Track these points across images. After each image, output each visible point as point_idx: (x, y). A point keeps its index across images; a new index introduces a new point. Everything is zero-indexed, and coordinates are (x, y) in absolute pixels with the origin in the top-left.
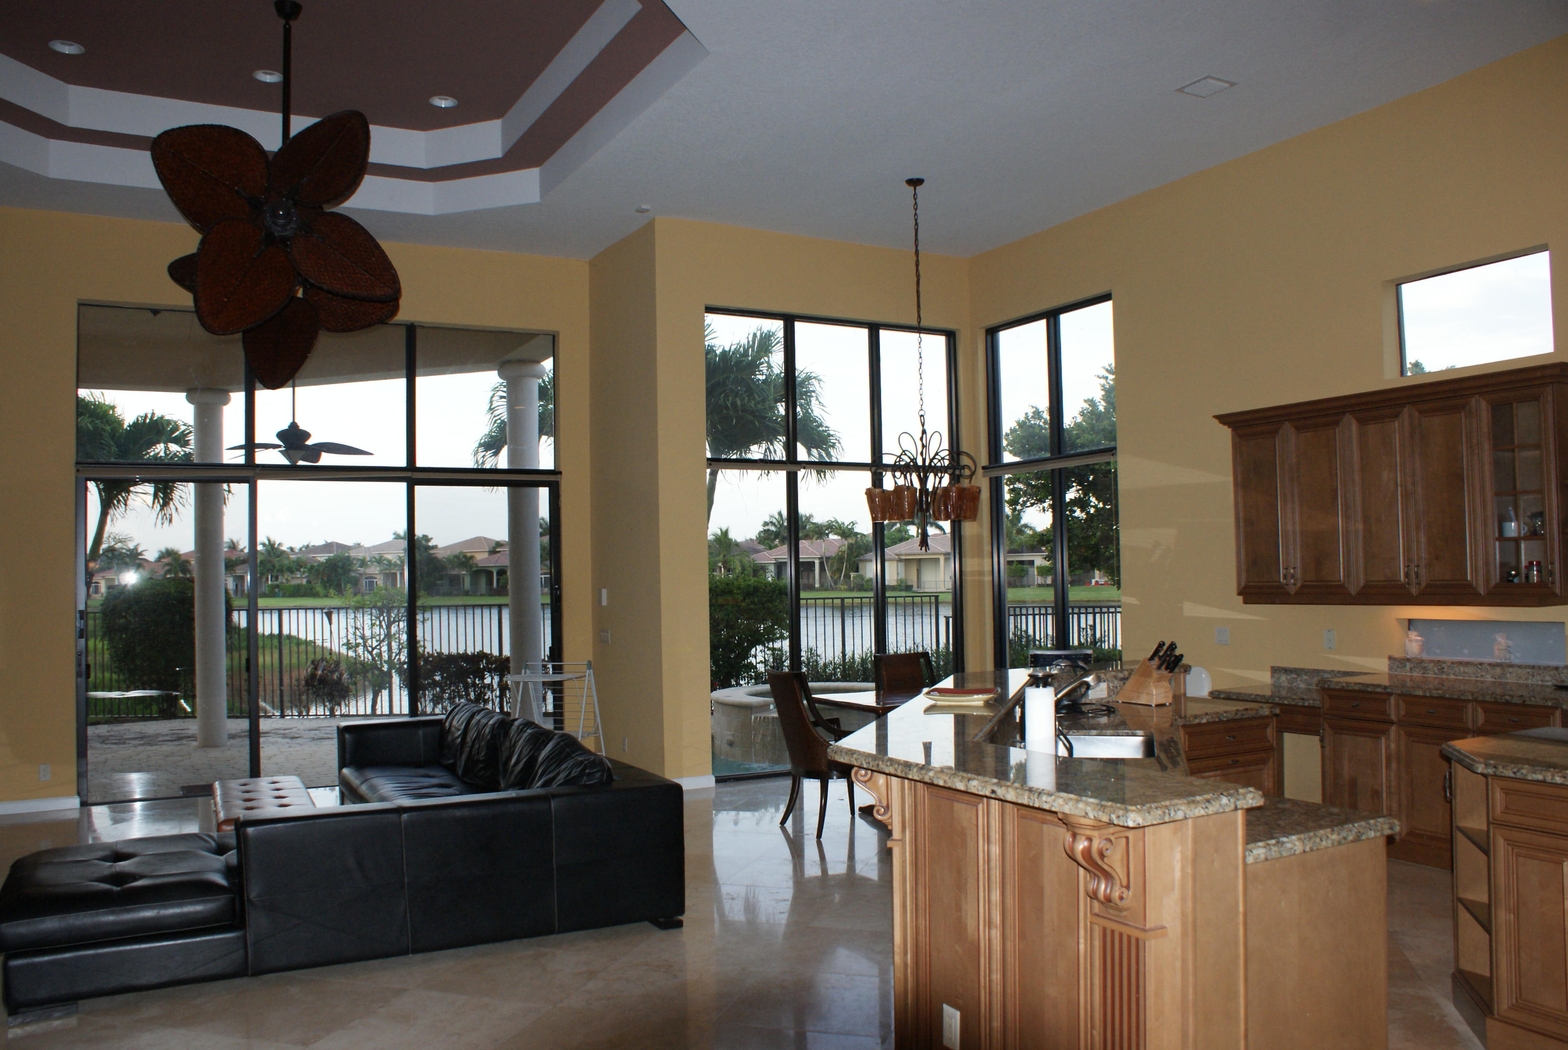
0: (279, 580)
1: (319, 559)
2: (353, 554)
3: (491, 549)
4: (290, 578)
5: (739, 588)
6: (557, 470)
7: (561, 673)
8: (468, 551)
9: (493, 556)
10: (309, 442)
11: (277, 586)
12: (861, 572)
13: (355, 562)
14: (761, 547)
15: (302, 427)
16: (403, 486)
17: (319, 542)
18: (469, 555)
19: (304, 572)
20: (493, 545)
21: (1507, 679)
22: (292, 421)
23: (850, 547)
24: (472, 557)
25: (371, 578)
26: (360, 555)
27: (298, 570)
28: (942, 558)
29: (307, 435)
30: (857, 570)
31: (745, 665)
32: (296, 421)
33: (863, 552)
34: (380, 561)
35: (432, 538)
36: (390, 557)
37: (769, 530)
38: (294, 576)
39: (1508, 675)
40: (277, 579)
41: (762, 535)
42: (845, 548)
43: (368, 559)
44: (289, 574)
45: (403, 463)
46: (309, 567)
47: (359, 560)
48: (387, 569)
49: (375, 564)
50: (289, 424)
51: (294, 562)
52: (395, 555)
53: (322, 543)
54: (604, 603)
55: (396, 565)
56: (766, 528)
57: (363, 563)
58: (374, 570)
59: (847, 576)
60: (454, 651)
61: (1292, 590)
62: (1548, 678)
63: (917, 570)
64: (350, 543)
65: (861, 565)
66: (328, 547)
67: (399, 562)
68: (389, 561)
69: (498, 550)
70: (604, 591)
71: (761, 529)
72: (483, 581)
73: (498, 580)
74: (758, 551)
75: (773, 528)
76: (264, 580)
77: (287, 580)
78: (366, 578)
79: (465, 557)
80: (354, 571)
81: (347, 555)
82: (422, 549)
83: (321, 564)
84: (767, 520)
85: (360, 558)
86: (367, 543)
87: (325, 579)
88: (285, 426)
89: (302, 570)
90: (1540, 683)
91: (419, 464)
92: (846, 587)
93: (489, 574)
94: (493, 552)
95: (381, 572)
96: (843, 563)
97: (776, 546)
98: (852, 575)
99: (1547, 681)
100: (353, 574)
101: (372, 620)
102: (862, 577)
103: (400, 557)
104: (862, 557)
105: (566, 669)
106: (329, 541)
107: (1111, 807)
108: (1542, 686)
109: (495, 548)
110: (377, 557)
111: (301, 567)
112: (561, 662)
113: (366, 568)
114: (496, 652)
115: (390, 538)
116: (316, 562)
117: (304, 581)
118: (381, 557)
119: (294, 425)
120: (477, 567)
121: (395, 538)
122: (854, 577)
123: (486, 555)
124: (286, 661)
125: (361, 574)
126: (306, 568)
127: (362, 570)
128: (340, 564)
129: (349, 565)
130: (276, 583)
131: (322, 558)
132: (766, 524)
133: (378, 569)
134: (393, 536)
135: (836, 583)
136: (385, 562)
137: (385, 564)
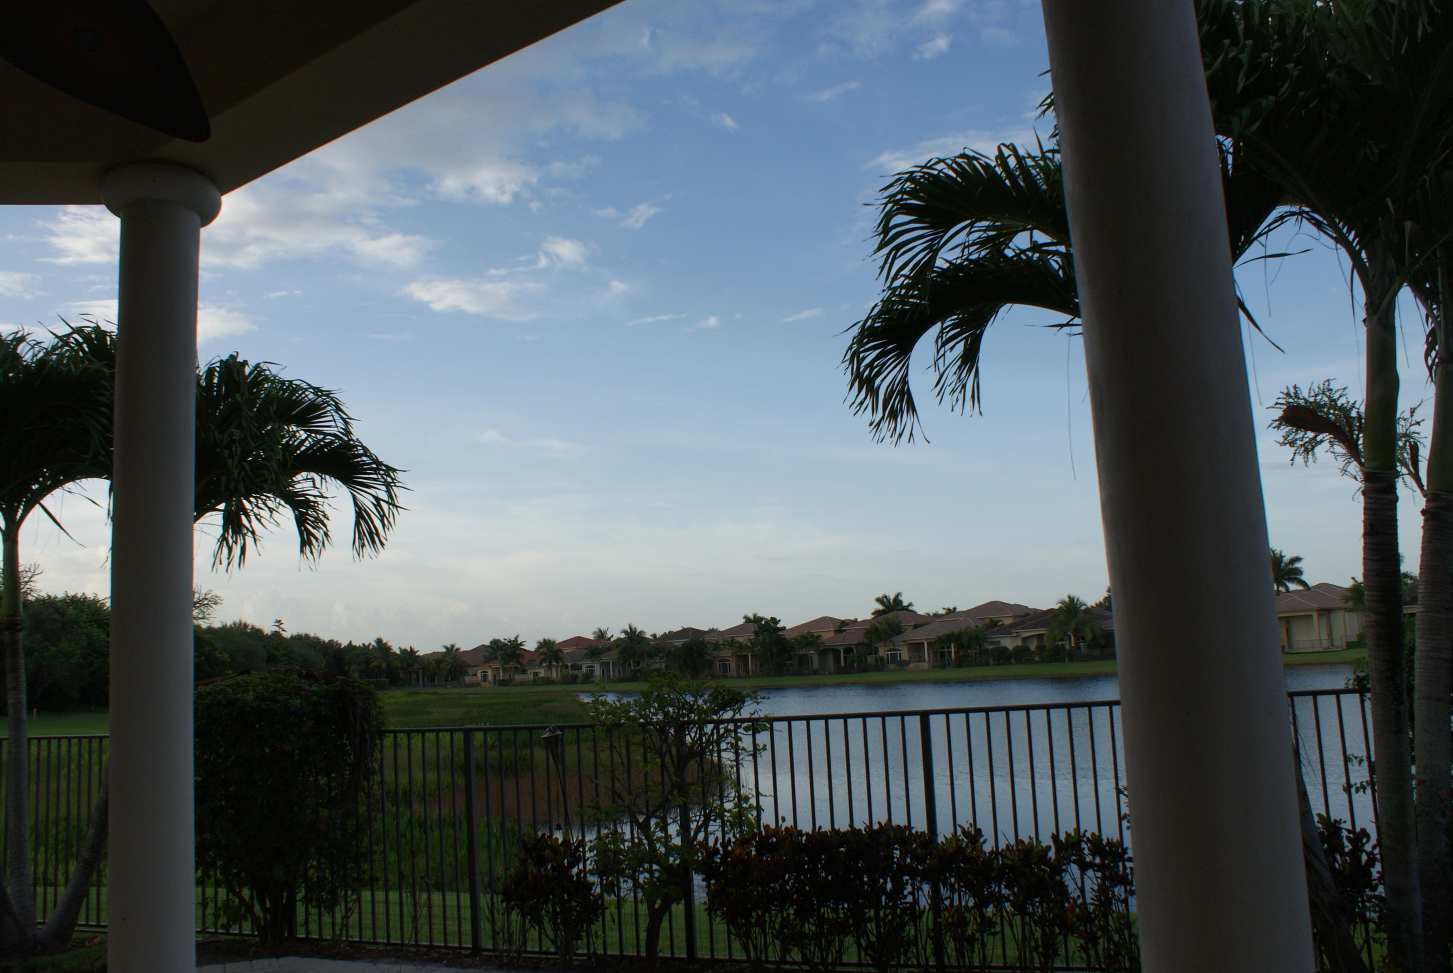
0: (641, 666)
1: (677, 644)
2: (707, 639)
3: (837, 628)
4: (649, 664)
8: (815, 631)
9: (840, 635)
11: (639, 671)
13: (708, 646)
17: (676, 628)
18: (816, 635)
19: (662, 657)
20: (839, 624)
24: (819, 636)
25: (724, 660)
26: (714, 639)
27: (657, 655)
34: (732, 643)
35: (780, 620)
36: (741, 640)
38: (653, 661)
40: (639, 663)
43: (721, 642)
44: (649, 659)
46: (666, 652)
47: (712, 644)
48: (739, 651)
49: (727, 647)
51: (655, 646)
52: (746, 638)
53: (681, 629)
55: (747, 647)
57: (716, 647)
58: (726, 653)
66: (685, 632)
67: (749, 644)
68: (741, 644)
69: (843, 629)
72: (829, 660)
73: (845, 658)
76: (627, 665)
77: (647, 664)
78: (720, 661)
79: (812, 636)
80: (709, 654)
81: (701, 639)
82: (772, 631)
83: (678, 649)
85: (714, 642)
86: (722, 628)
87: (682, 663)
89: (661, 655)
93: (835, 653)
94: (839, 631)
95: (733, 654)
100: (708, 658)
103: (750, 639)
106: (686, 627)
109: (840, 627)
110: (729, 640)
111: (660, 652)
113: (719, 652)
115: (741, 621)
116: (674, 647)
117: (663, 666)
118: (733, 641)
120: (826, 645)
121: (746, 622)
123: (832, 634)
125: (715, 657)
126: (663, 653)
127: (715, 653)
128: (695, 649)
129: (704, 649)
130: (637, 668)
131: (678, 643)
133: (732, 651)
134: (744, 620)
136: (737, 645)
137: (738, 647)
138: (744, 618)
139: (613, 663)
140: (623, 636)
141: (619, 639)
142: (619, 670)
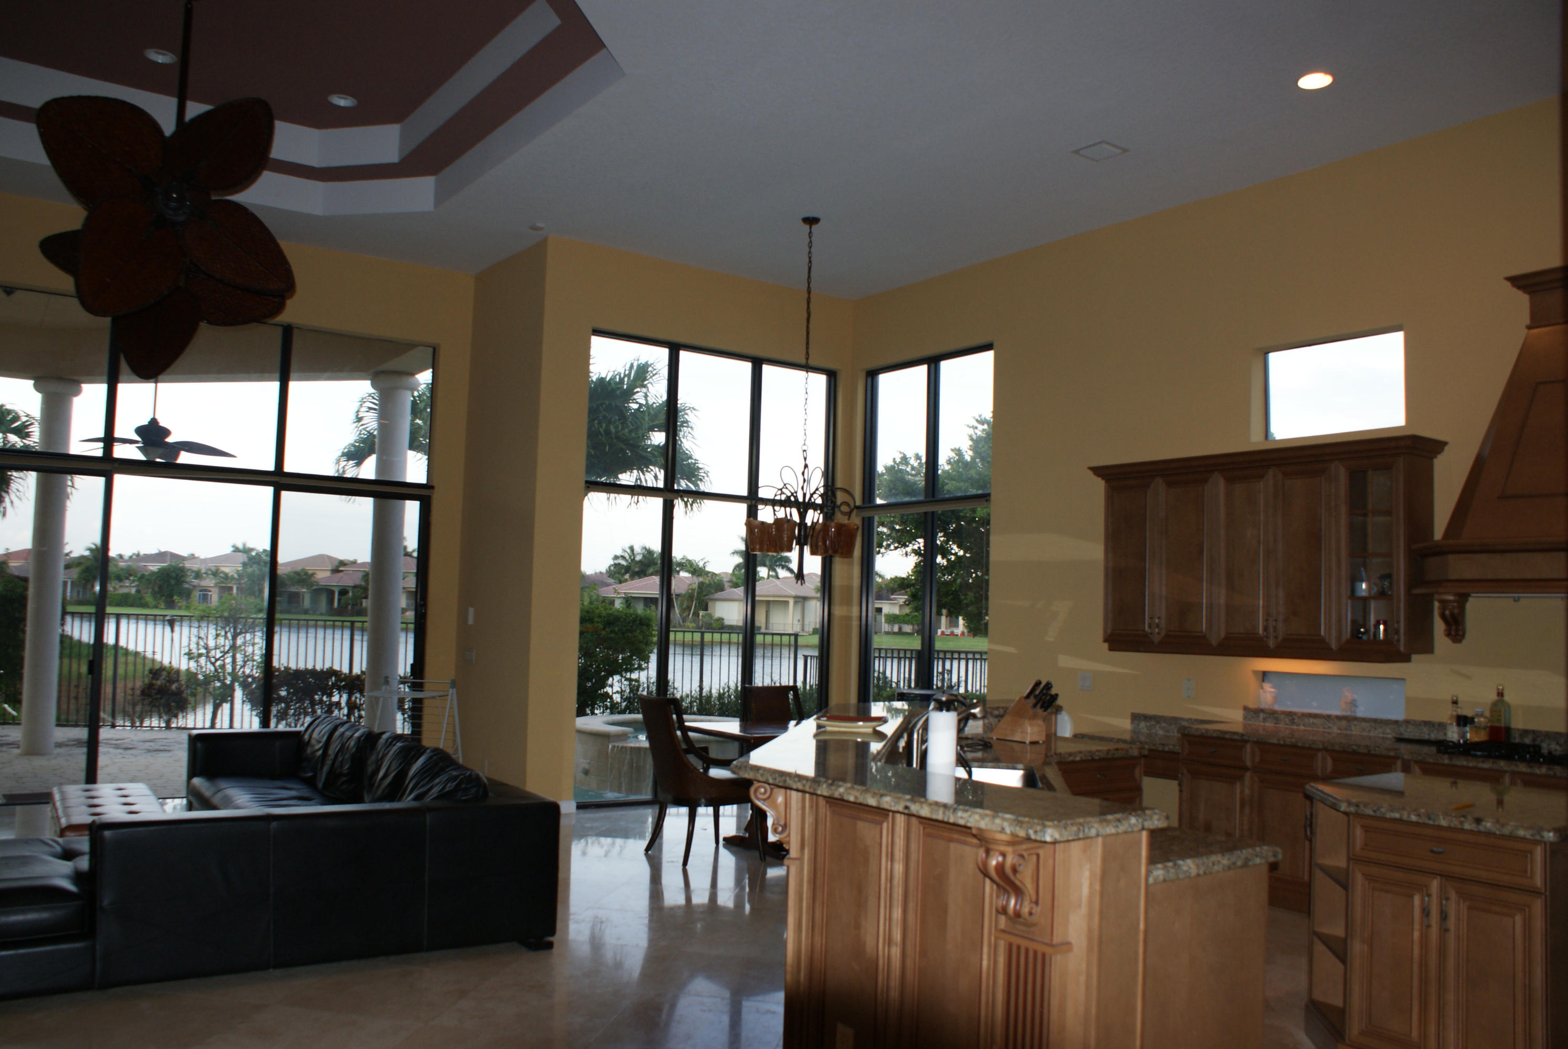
1: (151, 568)
2: (188, 565)
3: (334, 568)
4: (117, 587)
5: (600, 617)
6: (429, 484)
7: (422, 691)
8: (310, 568)
9: (337, 574)
10: (170, 440)
12: (709, 611)
13: (189, 574)
14: (611, 581)
15: (163, 423)
16: (269, 490)
18: (310, 572)
19: (134, 581)
20: (337, 564)
21: (1352, 731)
22: (152, 417)
23: (701, 585)
24: (313, 574)
25: (206, 590)
26: (195, 567)
27: (127, 578)
28: (791, 601)
29: (167, 432)
30: (706, 609)
31: (601, 694)
32: (157, 417)
33: (713, 591)
34: (216, 573)
36: (227, 570)
37: (619, 564)
38: (122, 584)
39: (1353, 728)
41: (612, 568)
42: (695, 586)
43: (203, 571)
44: (117, 581)
45: (271, 467)
46: (139, 576)
47: (193, 571)
48: (223, 582)
49: (211, 576)
50: (149, 420)
51: (122, 569)
52: (233, 568)
53: (156, 552)
54: (471, 621)
55: (233, 578)
56: (616, 562)
57: (198, 575)
58: (209, 582)
59: (696, 614)
60: (302, 666)
61: (1156, 639)
62: (1388, 731)
63: (767, 612)
64: (184, 553)
65: (710, 604)
66: (161, 556)
67: (236, 576)
68: (226, 575)
69: (341, 569)
70: (471, 611)
71: (612, 562)
72: (323, 600)
73: (339, 600)
74: (608, 585)
75: (623, 563)
76: (88, 587)
78: (201, 591)
79: (306, 574)
80: (186, 582)
81: (181, 565)
82: (262, 564)
83: (153, 573)
84: (619, 553)
85: (195, 569)
87: (156, 589)
88: (145, 422)
89: (132, 578)
90: (1381, 735)
91: (287, 469)
92: (694, 625)
93: (330, 593)
94: (336, 571)
95: (216, 584)
96: (692, 601)
97: (626, 580)
98: (701, 613)
99: (1388, 734)
100: (186, 586)
101: (217, 630)
102: (710, 616)
103: (238, 571)
104: (711, 596)
105: (427, 686)
106: (163, 550)
107: (1029, 822)
108: (1383, 738)
109: (338, 567)
110: (214, 569)
111: (131, 575)
112: (422, 679)
113: (201, 580)
114: (346, 670)
115: (228, 550)
116: (147, 571)
117: (133, 591)
118: (217, 570)
119: (154, 422)
120: (318, 585)
121: (234, 551)
122: (702, 616)
123: (328, 574)
124: (121, 671)
125: (195, 586)
126: (136, 576)
127: (196, 582)
128: (174, 575)
129: (182, 576)
131: (154, 567)
132: (616, 557)
133: (214, 581)
134: (232, 549)
135: (684, 621)
136: (221, 575)
137: (221, 577)
138: (233, 546)
139: (72, 583)
140: (87, 553)
141: (83, 557)
142: (79, 591)
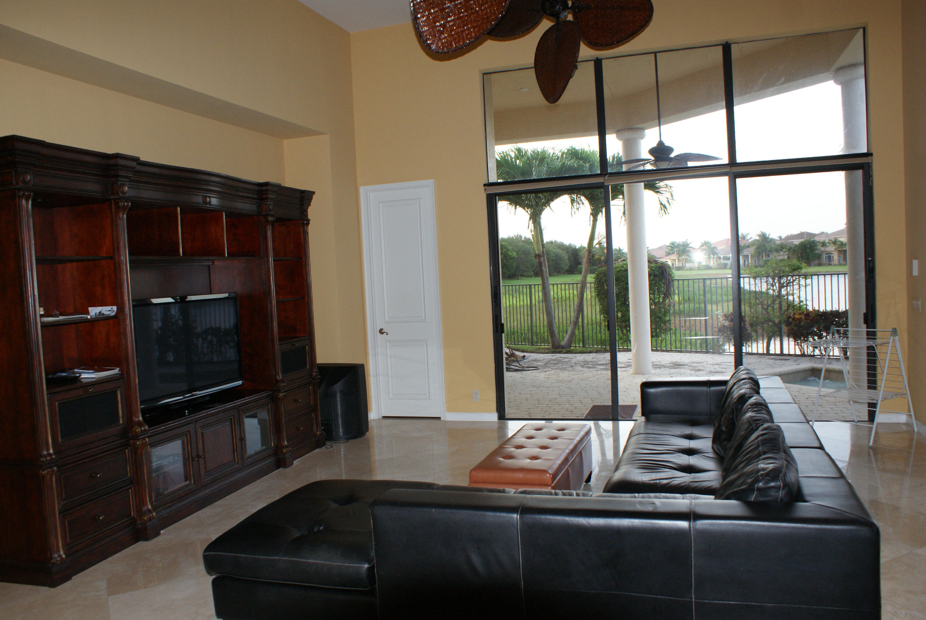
0: (770, 257)
1: (795, 243)
2: (817, 239)
4: (776, 256)
11: (769, 261)
13: (818, 244)
17: (796, 232)
19: (785, 252)
25: (829, 253)
26: (822, 239)
27: (781, 250)
34: (835, 242)
36: (842, 240)
38: (778, 254)
40: (769, 256)
43: (827, 241)
44: (776, 253)
46: (788, 248)
47: (821, 242)
48: (840, 248)
49: (832, 244)
51: (780, 246)
53: (799, 232)
57: (824, 244)
58: (831, 248)
66: (801, 235)
68: (842, 243)
76: (761, 257)
77: (775, 257)
78: (825, 254)
80: (817, 249)
81: (812, 239)
83: (796, 246)
85: (822, 241)
87: (799, 254)
89: (784, 250)
95: (836, 250)
100: (817, 252)
106: (803, 231)
110: (833, 240)
111: (783, 248)
113: (826, 247)
116: (793, 244)
118: (836, 240)
125: (821, 252)
126: (786, 249)
127: (823, 249)
128: (808, 246)
129: (814, 246)
130: (768, 259)
131: (797, 242)
133: (834, 248)
136: (838, 243)
137: (839, 245)
139: (751, 255)
140: (758, 238)
141: (755, 240)
142: (755, 260)
